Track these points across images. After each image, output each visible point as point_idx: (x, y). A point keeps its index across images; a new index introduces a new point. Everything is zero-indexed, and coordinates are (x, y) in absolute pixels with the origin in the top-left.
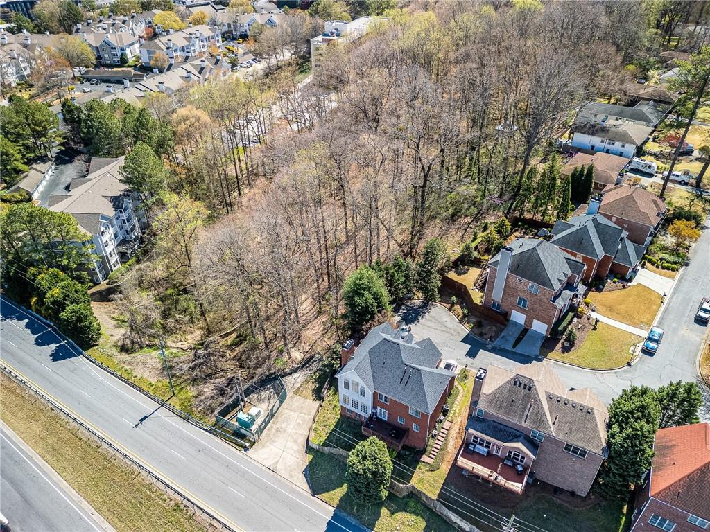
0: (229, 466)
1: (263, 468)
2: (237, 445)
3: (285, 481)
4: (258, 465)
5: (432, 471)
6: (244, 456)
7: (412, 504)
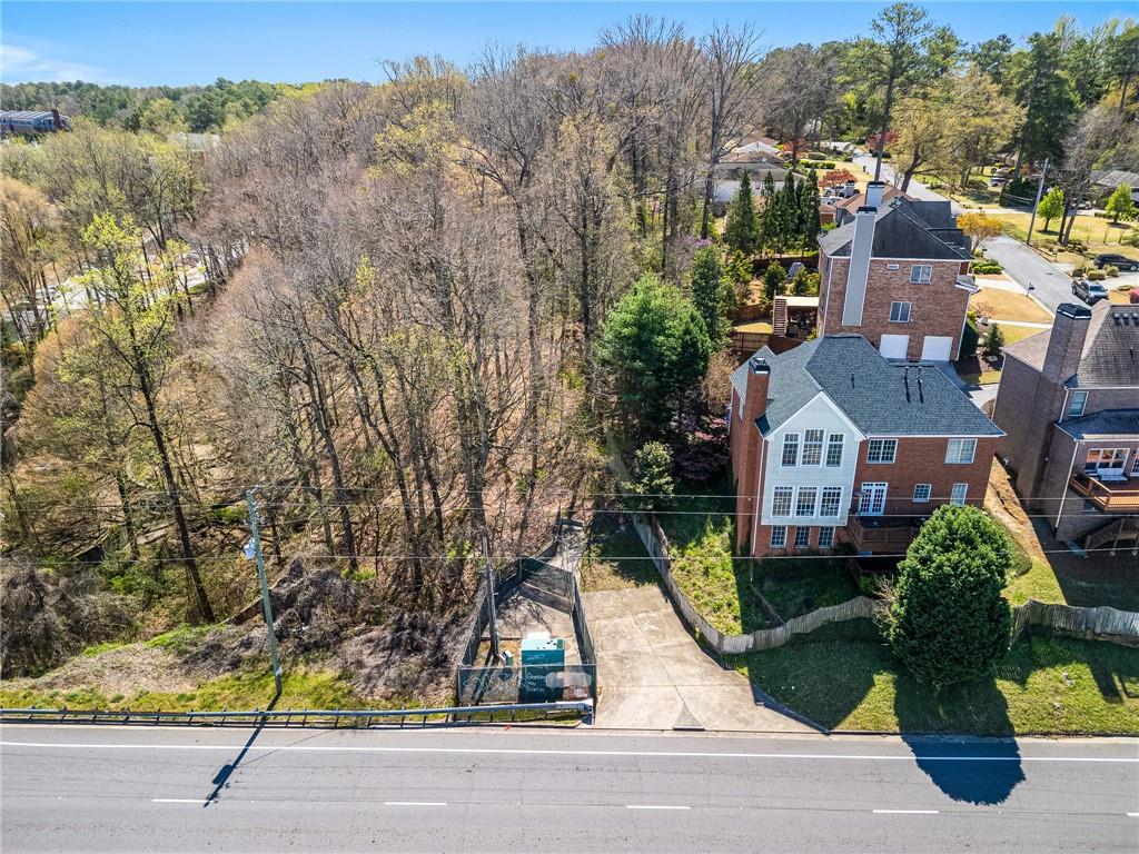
0: (579, 766)
1: (666, 734)
2: (557, 719)
3: (738, 736)
4: (647, 734)
5: (1023, 573)
6: (595, 733)
7: (1040, 649)
